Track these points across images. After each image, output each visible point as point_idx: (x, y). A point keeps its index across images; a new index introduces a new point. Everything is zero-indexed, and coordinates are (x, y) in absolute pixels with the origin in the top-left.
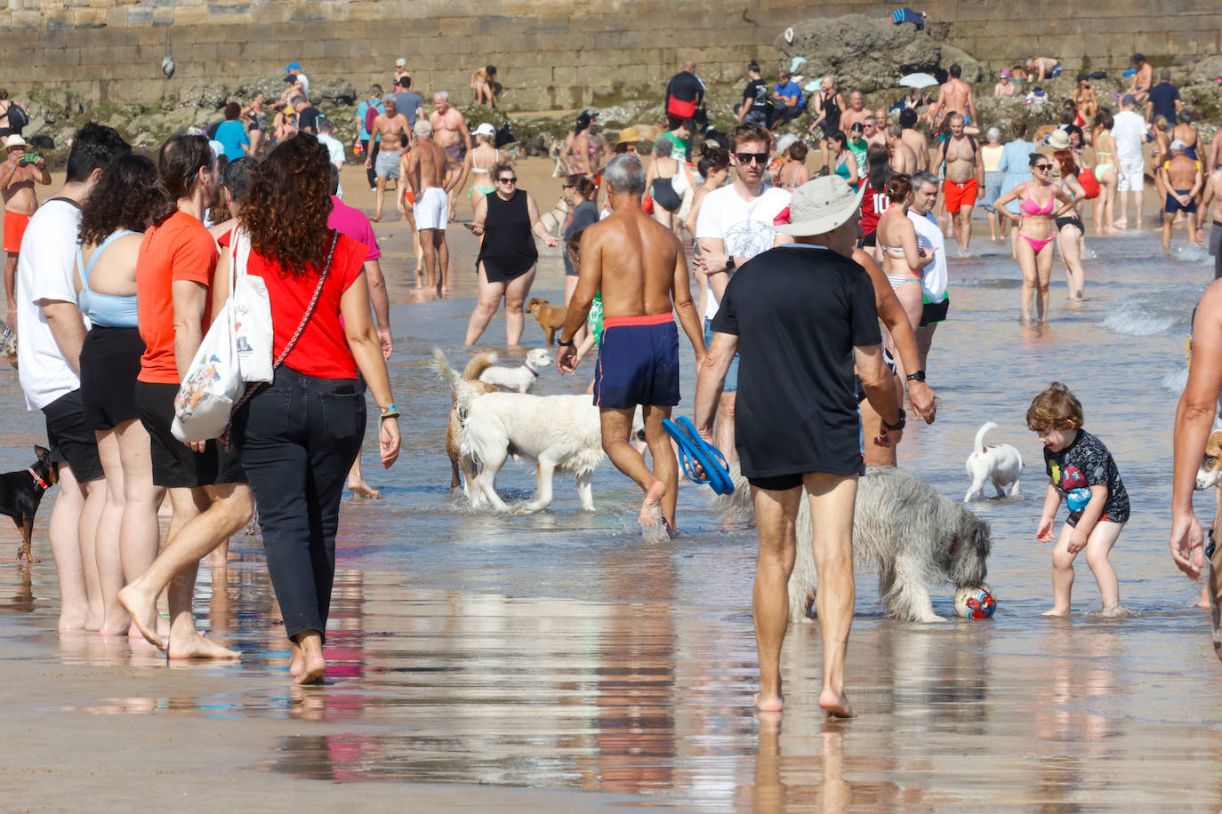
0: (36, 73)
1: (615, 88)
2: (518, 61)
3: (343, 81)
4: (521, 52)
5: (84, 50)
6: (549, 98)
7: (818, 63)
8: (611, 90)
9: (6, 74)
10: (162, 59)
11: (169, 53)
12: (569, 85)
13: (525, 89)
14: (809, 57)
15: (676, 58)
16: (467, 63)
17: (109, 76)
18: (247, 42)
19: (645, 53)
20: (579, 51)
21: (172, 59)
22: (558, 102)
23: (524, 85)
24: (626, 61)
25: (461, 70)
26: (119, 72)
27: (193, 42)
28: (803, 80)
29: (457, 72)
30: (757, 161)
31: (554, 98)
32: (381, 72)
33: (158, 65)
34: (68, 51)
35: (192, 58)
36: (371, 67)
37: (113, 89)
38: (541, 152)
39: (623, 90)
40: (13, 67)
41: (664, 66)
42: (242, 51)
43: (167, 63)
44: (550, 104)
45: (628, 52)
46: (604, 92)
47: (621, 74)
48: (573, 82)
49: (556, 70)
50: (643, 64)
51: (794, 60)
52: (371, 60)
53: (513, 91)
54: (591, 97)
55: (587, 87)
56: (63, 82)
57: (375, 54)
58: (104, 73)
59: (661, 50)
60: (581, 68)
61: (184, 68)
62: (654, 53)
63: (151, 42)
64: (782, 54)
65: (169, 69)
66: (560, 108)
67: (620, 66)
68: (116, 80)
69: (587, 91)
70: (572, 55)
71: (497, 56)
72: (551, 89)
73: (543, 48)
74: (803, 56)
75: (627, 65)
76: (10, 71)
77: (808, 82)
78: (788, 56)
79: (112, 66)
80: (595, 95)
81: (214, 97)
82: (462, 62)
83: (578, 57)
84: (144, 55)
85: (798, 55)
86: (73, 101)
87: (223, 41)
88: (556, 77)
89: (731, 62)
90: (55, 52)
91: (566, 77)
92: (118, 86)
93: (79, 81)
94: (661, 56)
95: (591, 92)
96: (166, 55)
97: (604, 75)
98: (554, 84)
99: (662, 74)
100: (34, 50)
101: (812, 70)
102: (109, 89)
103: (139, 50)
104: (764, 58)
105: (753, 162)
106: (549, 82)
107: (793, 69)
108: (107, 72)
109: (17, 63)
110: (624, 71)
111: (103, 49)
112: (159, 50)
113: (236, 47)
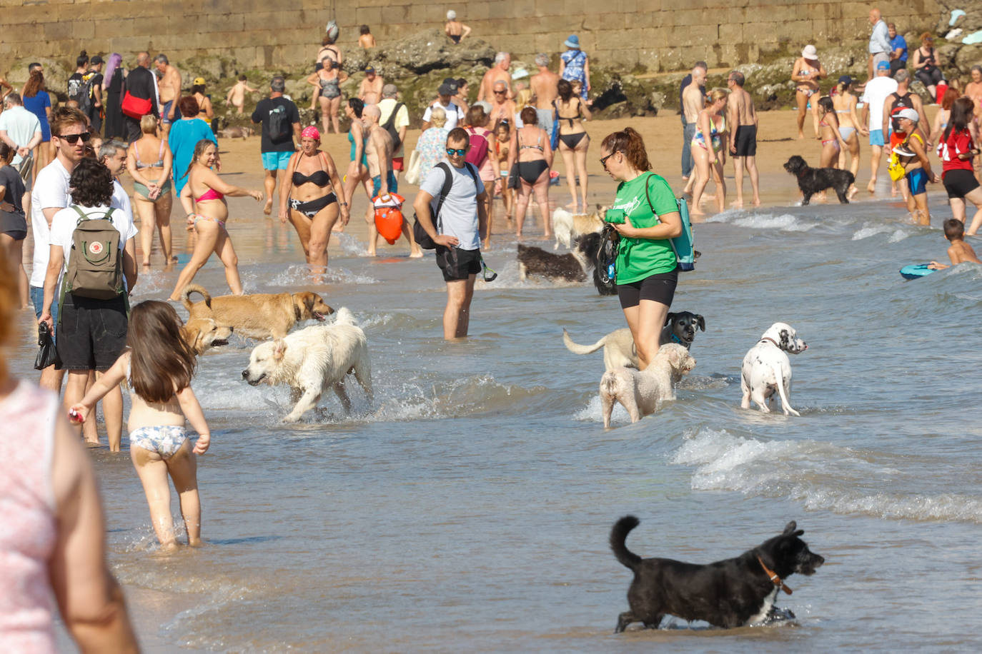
0: (200, 40)
1: (781, 44)
2: (683, 20)
3: (483, 43)
4: (686, 10)
5: (248, 16)
6: (715, 56)
7: (978, 16)
8: (777, 47)
9: (170, 42)
10: (326, 24)
11: (333, 17)
12: (734, 43)
13: (691, 46)
14: (969, 9)
15: (841, 13)
16: (632, 22)
17: (273, 42)
18: (411, 5)
19: (811, 9)
20: (744, 7)
21: (336, 23)
22: (723, 60)
23: (690, 43)
24: (792, 17)
25: (627, 29)
26: (283, 37)
27: (357, 6)
28: (961, 33)
29: (622, 31)
30: (83, 140)
31: (719, 56)
32: (545, 33)
33: (322, 29)
34: (232, 17)
35: (356, 21)
36: (535, 28)
37: (278, 55)
38: (647, 112)
39: (789, 46)
40: (177, 34)
41: (830, 22)
42: (406, 15)
43: (332, 28)
44: (716, 62)
45: (793, 8)
46: (771, 48)
47: (788, 30)
48: (739, 40)
49: (721, 27)
50: (808, 19)
51: (953, 13)
52: (536, 20)
53: (679, 49)
54: (757, 54)
55: (753, 44)
56: (227, 49)
57: (539, 15)
58: (268, 39)
59: (826, 5)
60: (746, 25)
61: (348, 33)
62: (820, 8)
63: (316, 7)
64: (941, 6)
65: (333, 33)
66: (726, 65)
67: (785, 22)
68: (280, 46)
69: (753, 48)
70: (738, 12)
71: (662, 14)
72: (717, 46)
73: (709, 5)
74: (963, 9)
75: (792, 21)
76: (174, 38)
77: (966, 35)
78: (948, 9)
79: (276, 31)
80: (761, 52)
81: (355, 62)
82: (627, 21)
83: (744, 13)
84: (308, 20)
85: (957, 8)
86: (228, 68)
87: (387, 4)
88: (721, 34)
89: (897, 16)
90: (218, 18)
91: (732, 35)
92: (282, 52)
93: (243, 48)
94: (827, 10)
95: (756, 48)
96: (330, 20)
97: (770, 31)
98: (720, 42)
99: (828, 29)
100: (198, 17)
101: (970, 23)
102: (274, 55)
103: (303, 15)
104: (931, 12)
105: (80, 142)
106: (714, 39)
107: (952, 22)
108: (271, 37)
109: (181, 30)
110: (789, 27)
111: (268, 14)
112: (322, 15)
113: (401, 10)
